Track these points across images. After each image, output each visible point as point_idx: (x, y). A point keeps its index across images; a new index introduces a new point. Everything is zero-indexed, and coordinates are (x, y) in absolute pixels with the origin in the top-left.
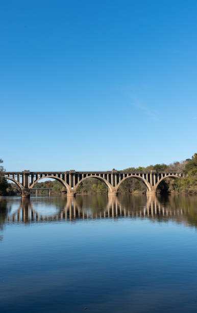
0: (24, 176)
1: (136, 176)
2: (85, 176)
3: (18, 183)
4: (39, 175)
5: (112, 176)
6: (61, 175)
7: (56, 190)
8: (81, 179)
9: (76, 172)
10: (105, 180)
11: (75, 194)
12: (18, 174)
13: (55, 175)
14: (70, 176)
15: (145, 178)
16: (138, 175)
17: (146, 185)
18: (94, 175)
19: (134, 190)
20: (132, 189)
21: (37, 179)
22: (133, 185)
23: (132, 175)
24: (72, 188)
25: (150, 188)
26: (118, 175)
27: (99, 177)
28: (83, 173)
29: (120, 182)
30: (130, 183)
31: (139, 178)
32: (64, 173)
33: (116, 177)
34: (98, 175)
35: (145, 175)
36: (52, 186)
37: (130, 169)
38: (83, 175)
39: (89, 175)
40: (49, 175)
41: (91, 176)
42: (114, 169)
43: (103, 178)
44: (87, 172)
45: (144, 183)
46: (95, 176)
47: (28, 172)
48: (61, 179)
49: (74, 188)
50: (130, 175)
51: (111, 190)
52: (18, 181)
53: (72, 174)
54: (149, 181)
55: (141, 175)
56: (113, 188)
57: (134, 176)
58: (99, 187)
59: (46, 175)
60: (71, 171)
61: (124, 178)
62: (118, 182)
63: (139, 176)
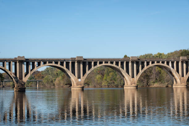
0: (18, 64)
1: (161, 64)
2: (95, 64)
3: (9, 72)
4: (36, 63)
5: (130, 64)
6: (65, 63)
7: (48, 82)
8: (90, 67)
9: (85, 59)
10: (121, 69)
11: (83, 88)
12: (9, 61)
13: (56, 63)
14: (76, 64)
15: (173, 67)
16: (163, 62)
17: (173, 76)
18: (107, 62)
19: (154, 82)
20: (151, 81)
21: (33, 67)
22: (153, 76)
23: (156, 64)
24: (79, 80)
25: (178, 80)
26: (137, 63)
27: (114, 65)
28: (93, 60)
29: (141, 72)
30: (149, 74)
31: (165, 67)
32: (68, 60)
33: (135, 65)
34: (112, 63)
35: (173, 63)
36: (43, 77)
37: (146, 56)
38: (93, 64)
39: (101, 63)
40: (49, 63)
41: (104, 64)
42: (126, 56)
43: (119, 67)
44: (98, 60)
45: (171, 73)
46: (109, 64)
47: (23, 59)
48: (64, 67)
49: (82, 80)
50: (153, 63)
51: (129, 83)
52: (10, 70)
53: (79, 62)
54: (178, 71)
55: (168, 63)
56: (132, 79)
57: (158, 64)
58: (105, 78)
59: (45, 63)
60: (78, 57)
61: (146, 67)
62: (138, 72)
63: (165, 65)
